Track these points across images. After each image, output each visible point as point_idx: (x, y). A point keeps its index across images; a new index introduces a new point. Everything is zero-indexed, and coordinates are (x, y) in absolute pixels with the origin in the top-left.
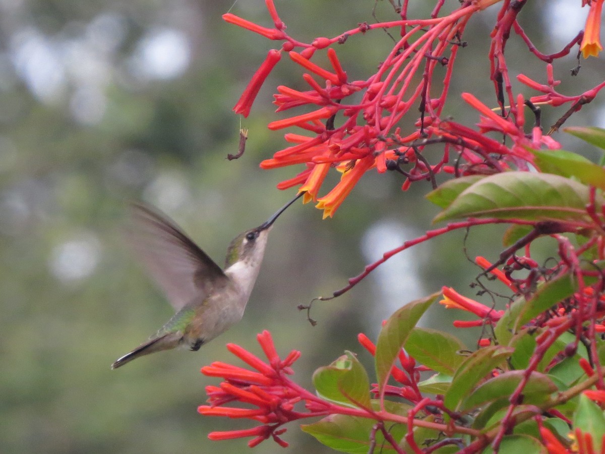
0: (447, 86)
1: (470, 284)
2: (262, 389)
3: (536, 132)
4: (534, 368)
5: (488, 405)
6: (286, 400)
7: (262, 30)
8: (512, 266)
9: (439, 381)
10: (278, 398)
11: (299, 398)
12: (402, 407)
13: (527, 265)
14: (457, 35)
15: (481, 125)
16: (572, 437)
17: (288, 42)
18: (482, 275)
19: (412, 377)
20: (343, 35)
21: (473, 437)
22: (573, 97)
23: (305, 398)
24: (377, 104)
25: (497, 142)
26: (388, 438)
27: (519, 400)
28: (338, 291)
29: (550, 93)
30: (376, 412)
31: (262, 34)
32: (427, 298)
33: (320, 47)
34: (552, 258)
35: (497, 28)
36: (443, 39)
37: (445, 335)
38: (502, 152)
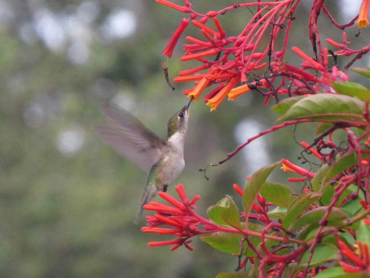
0: (286, 44)
1: (298, 157)
2: (178, 218)
3: (334, 69)
4: (333, 205)
5: (307, 226)
6: (192, 224)
7: (177, 7)
8: (321, 146)
9: (279, 212)
10: (187, 223)
11: (199, 223)
12: (258, 226)
13: (330, 145)
14: (291, 14)
15: (303, 65)
16: (356, 246)
17: (193, 14)
18: (303, 151)
19: (264, 209)
20: (224, 10)
21: (299, 245)
22: (357, 51)
23: (203, 223)
24: (243, 48)
25: (312, 75)
26: (250, 245)
27: (325, 223)
28: (222, 160)
29: (345, 49)
30: (244, 231)
31: (178, 10)
32: (272, 165)
33: (211, 16)
34: (344, 142)
35: (313, 8)
36: (282, 15)
37: (282, 185)
38: (315, 81)
